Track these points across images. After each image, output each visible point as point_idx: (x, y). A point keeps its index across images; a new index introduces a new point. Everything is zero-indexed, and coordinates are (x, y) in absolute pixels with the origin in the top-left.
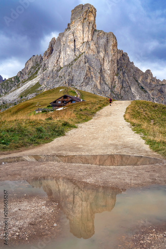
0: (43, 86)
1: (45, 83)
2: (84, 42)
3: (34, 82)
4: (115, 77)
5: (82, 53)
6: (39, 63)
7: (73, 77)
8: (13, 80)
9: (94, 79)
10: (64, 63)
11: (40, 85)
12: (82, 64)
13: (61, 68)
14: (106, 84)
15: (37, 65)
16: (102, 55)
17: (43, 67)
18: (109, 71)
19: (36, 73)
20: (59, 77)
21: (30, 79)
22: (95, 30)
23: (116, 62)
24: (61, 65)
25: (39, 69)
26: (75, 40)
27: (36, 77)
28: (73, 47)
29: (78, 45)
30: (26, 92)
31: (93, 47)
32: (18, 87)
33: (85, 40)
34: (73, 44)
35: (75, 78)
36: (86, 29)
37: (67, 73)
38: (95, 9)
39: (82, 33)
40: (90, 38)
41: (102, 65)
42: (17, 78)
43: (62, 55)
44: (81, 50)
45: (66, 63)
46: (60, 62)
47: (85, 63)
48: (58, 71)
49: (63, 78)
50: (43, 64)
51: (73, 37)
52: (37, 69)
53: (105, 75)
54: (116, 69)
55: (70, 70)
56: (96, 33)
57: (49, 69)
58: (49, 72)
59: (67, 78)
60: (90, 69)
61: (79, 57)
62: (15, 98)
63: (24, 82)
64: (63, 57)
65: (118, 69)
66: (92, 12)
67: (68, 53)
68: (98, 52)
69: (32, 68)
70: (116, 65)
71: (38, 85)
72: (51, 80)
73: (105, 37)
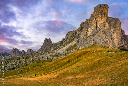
0: (78, 46)
1: (79, 44)
2: (101, 23)
3: (73, 44)
4: (120, 42)
5: (101, 29)
6: (75, 34)
7: (96, 41)
8: (60, 43)
9: (108, 43)
10: (90, 34)
11: (76, 46)
12: (101, 34)
13: (88, 37)
14: (115, 46)
15: (74, 35)
16: (112, 30)
17: (77, 36)
18: (116, 39)
19: (74, 39)
20: (88, 41)
21: (70, 42)
22: (108, 17)
23: (120, 34)
24: (89, 35)
25: (75, 37)
26: (96, 22)
27: (74, 41)
28: (95, 26)
29: (98, 25)
30: (69, 49)
31: (107, 25)
32: (64, 46)
33: (103, 22)
34: (95, 24)
35: (97, 42)
36: (103, 16)
37: (92, 39)
38: (108, 6)
39: (100, 18)
40: (105, 21)
41: (112, 35)
42: (62, 42)
43: (89, 30)
44: (100, 27)
45: (91, 34)
46: (88, 34)
47: (103, 34)
48: (86, 38)
49: (90, 42)
50: (77, 35)
51: (95, 20)
52: (74, 37)
53: (114, 41)
54: (120, 38)
55: (94, 37)
56: (109, 19)
57: (82, 37)
58: (81, 39)
59: (93, 42)
60: (106, 37)
61: (99, 31)
62: (63, 51)
63: (67, 44)
64: (89, 31)
65: (121, 38)
66: (106, 8)
67: (93, 29)
68: (110, 28)
69: (71, 36)
70: (120, 35)
71: (75, 45)
72: (83, 43)
73: (114, 20)
